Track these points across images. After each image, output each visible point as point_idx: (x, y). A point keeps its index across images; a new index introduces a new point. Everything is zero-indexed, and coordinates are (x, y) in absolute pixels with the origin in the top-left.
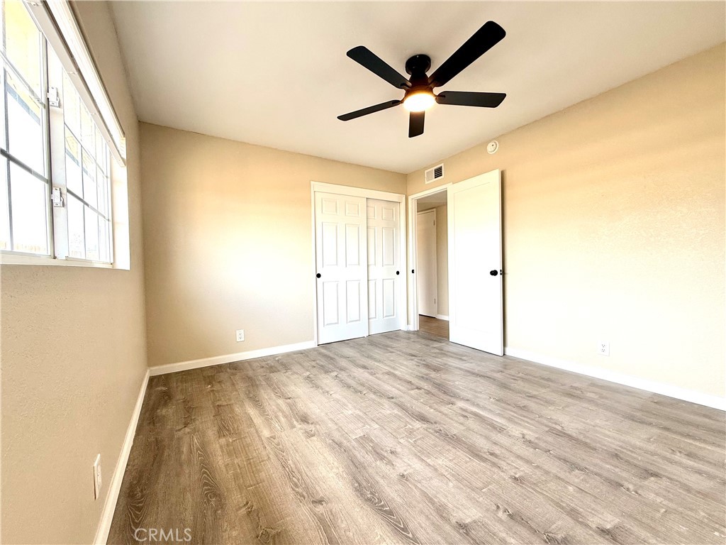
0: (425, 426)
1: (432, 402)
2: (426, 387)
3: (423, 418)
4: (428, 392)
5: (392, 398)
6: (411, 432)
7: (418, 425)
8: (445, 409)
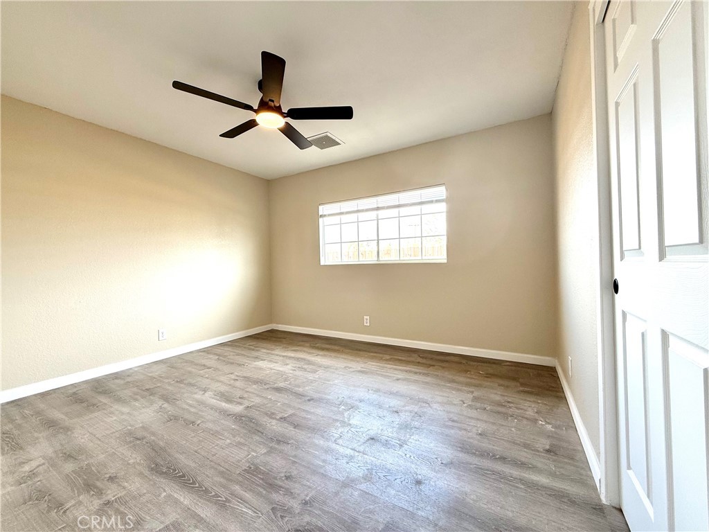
0: (276, 385)
1: (269, 405)
2: (274, 422)
3: (278, 390)
4: (271, 415)
5: (309, 400)
6: (286, 380)
7: (282, 385)
8: (257, 400)
